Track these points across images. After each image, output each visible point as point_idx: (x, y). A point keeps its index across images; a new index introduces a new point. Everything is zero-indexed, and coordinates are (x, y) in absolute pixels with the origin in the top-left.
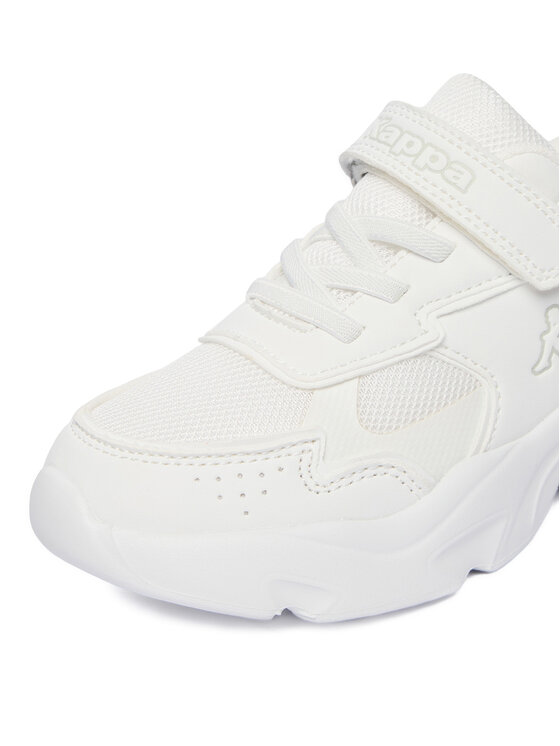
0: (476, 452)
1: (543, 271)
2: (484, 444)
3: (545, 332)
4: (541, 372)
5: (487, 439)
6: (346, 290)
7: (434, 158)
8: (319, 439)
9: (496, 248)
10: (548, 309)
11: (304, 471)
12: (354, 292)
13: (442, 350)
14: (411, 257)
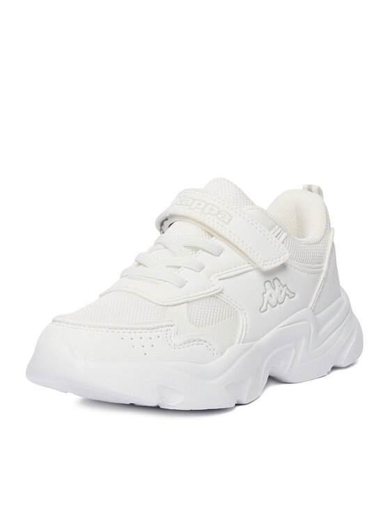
0: (239, 343)
1: (264, 261)
2: (242, 339)
3: (264, 293)
4: (264, 311)
5: (243, 337)
6: (175, 267)
7: (212, 210)
8: (174, 325)
9: (244, 250)
10: (265, 283)
11: (168, 339)
12: (179, 267)
13: (221, 294)
14: (204, 252)
